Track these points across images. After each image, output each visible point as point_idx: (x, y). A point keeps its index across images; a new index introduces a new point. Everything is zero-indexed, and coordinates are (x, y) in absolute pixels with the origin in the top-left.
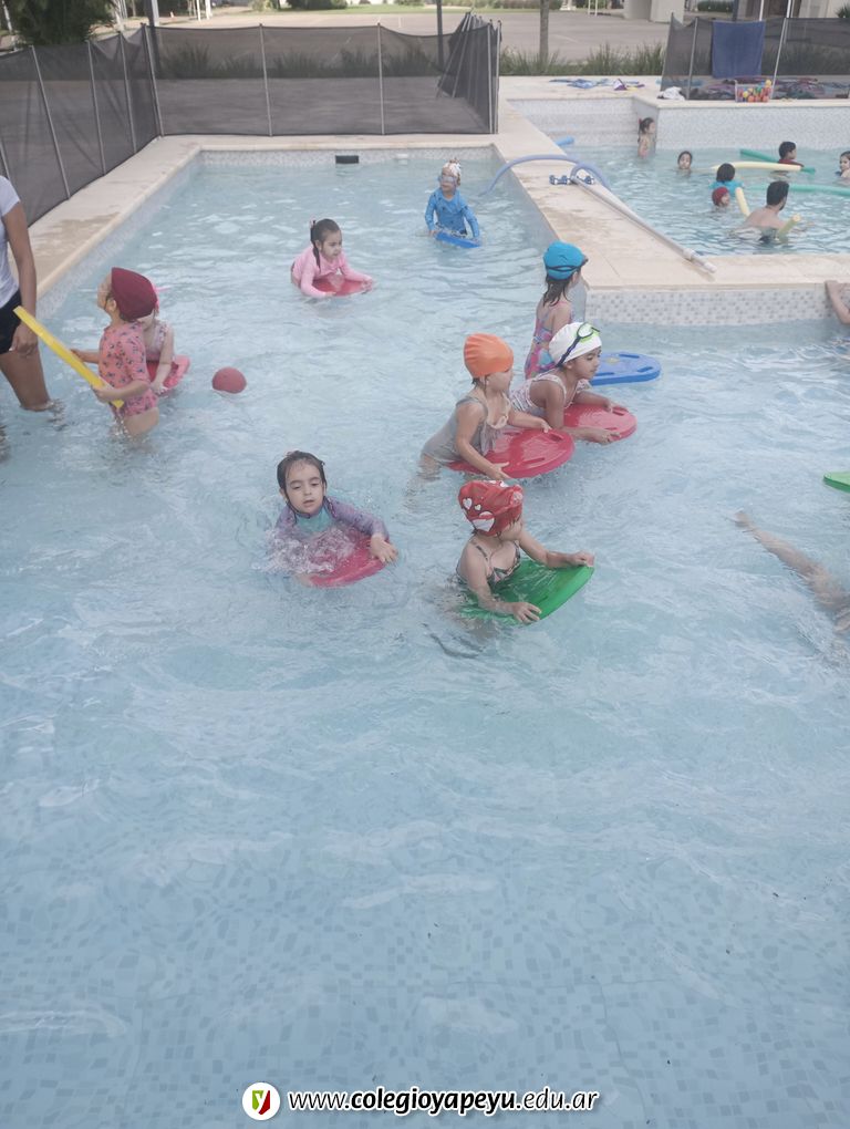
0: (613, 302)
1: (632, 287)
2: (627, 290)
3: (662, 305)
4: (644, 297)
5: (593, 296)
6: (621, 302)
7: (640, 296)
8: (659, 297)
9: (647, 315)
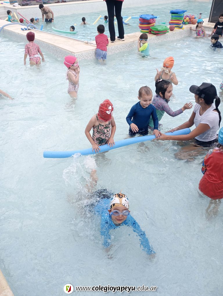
0: (81, 56)
1: (84, 51)
2: (83, 52)
3: (91, 55)
4: (87, 53)
5: (76, 55)
6: (82, 55)
7: (86, 53)
8: (90, 53)
9: (88, 58)
